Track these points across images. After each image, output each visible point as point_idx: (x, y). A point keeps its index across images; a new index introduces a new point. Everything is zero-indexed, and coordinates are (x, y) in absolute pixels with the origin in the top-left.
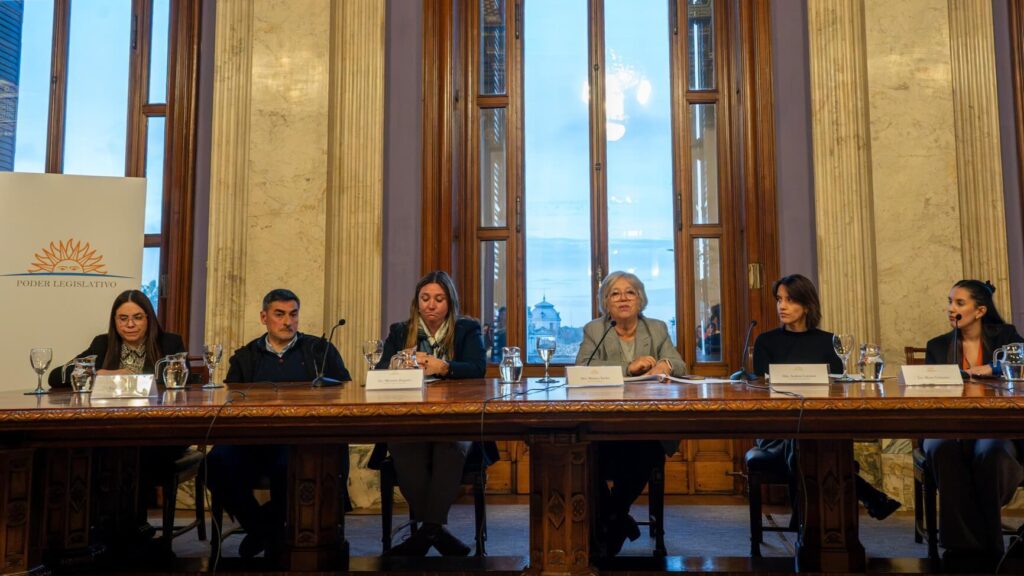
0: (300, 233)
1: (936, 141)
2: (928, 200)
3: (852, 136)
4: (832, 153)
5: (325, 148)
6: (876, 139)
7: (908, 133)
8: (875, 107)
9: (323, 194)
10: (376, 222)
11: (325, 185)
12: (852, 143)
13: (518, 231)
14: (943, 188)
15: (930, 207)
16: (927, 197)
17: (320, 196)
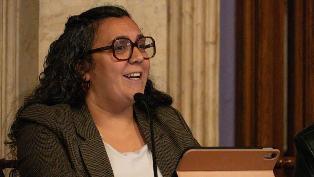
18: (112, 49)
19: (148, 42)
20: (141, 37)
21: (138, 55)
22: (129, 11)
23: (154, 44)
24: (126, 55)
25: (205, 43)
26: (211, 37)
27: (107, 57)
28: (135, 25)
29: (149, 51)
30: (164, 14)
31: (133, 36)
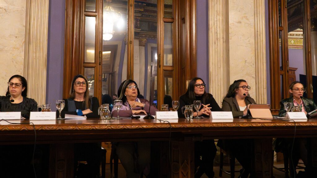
0: (12, 59)
1: (249, 41)
2: (246, 61)
3: (222, 38)
4: (215, 43)
5: (25, 24)
6: (231, 39)
7: (241, 38)
8: (231, 28)
9: (23, 43)
10: (45, 57)
11: (24, 40)
12: (221, 40)
13: (100, 64)
14: (250, 57)
15: (247, 63)
16: (246, 60)
17: (21, 44)
18: (242, 87)
19: (249, 87)
20: (248, 86)
21: (247, 89)
22: (246, 81)
23: (250, 88)
24: (245, 89)
25: (264, 88)
26: (265, 87)
27: (241, 89)
28: (247, 84)
29: (249, 89)
30: (255, 83)
31: (247, 86)
